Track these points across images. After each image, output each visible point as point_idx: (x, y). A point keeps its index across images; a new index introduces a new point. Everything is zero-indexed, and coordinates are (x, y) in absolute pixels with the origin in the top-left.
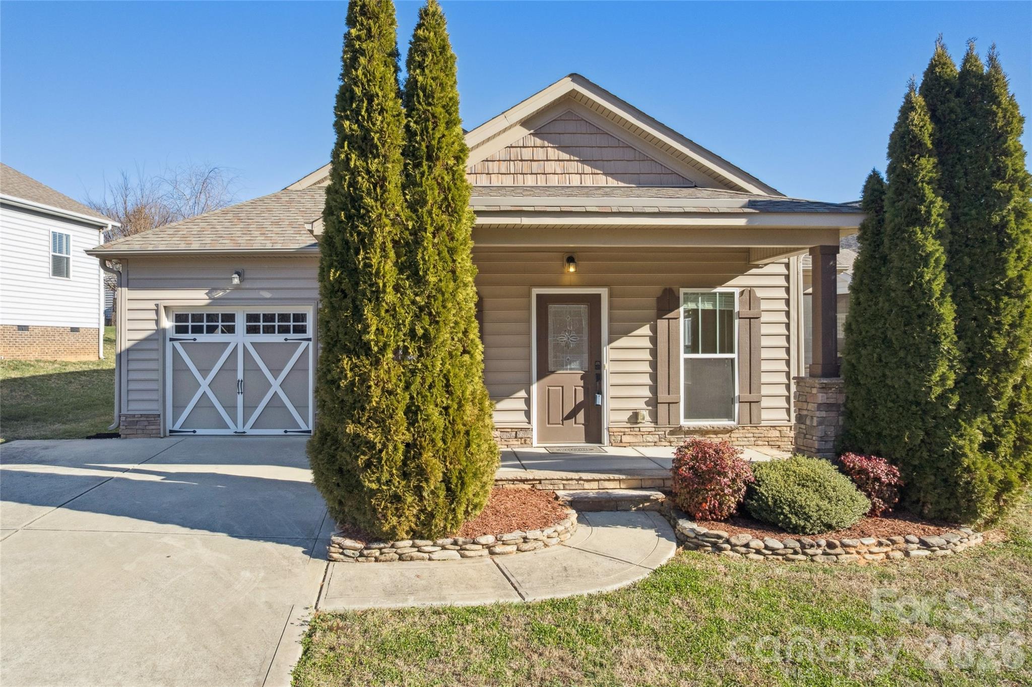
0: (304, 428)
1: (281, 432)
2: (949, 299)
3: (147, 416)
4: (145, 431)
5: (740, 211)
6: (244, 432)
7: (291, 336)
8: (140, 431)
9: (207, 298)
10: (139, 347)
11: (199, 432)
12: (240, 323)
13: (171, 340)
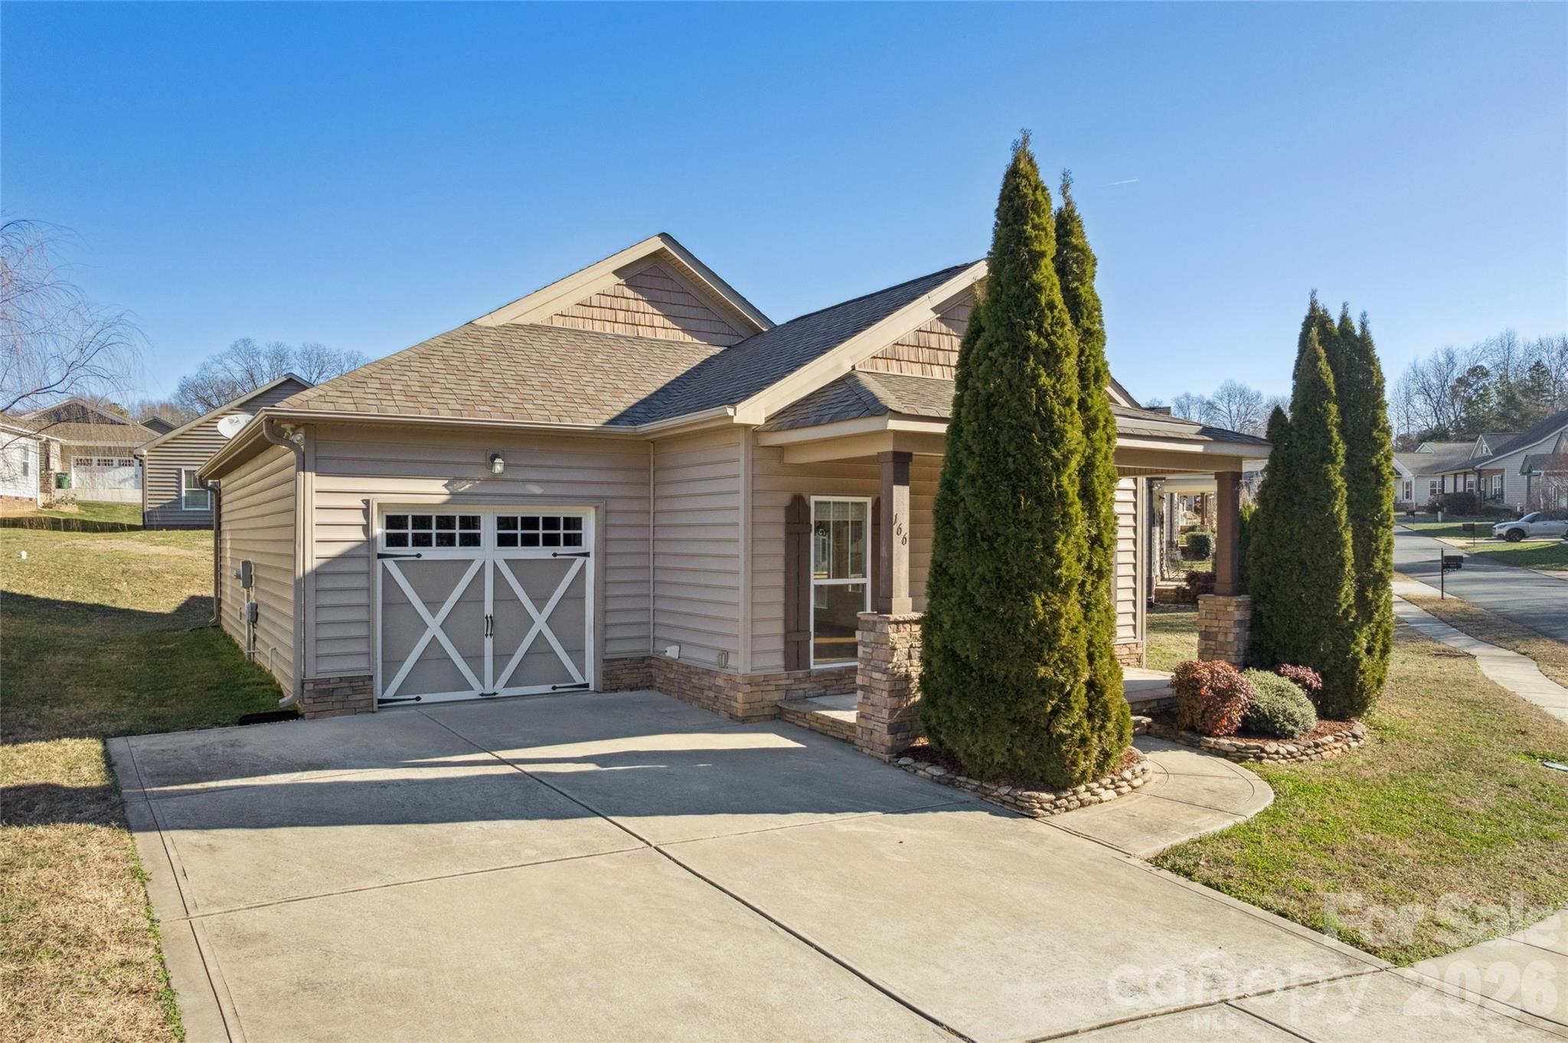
0: (579, 680)
1: (547, 689)
2: (1350, 528)
3: (350, 680)
4: (346, 705)
5: (1195, 437)
6: (495, 694)
7: (562, 549)
8: (337, 705)
9: (447, 492)
10: (331, 570)
11: (426, 698)
12: (488, 531)
13: (380, 556)
